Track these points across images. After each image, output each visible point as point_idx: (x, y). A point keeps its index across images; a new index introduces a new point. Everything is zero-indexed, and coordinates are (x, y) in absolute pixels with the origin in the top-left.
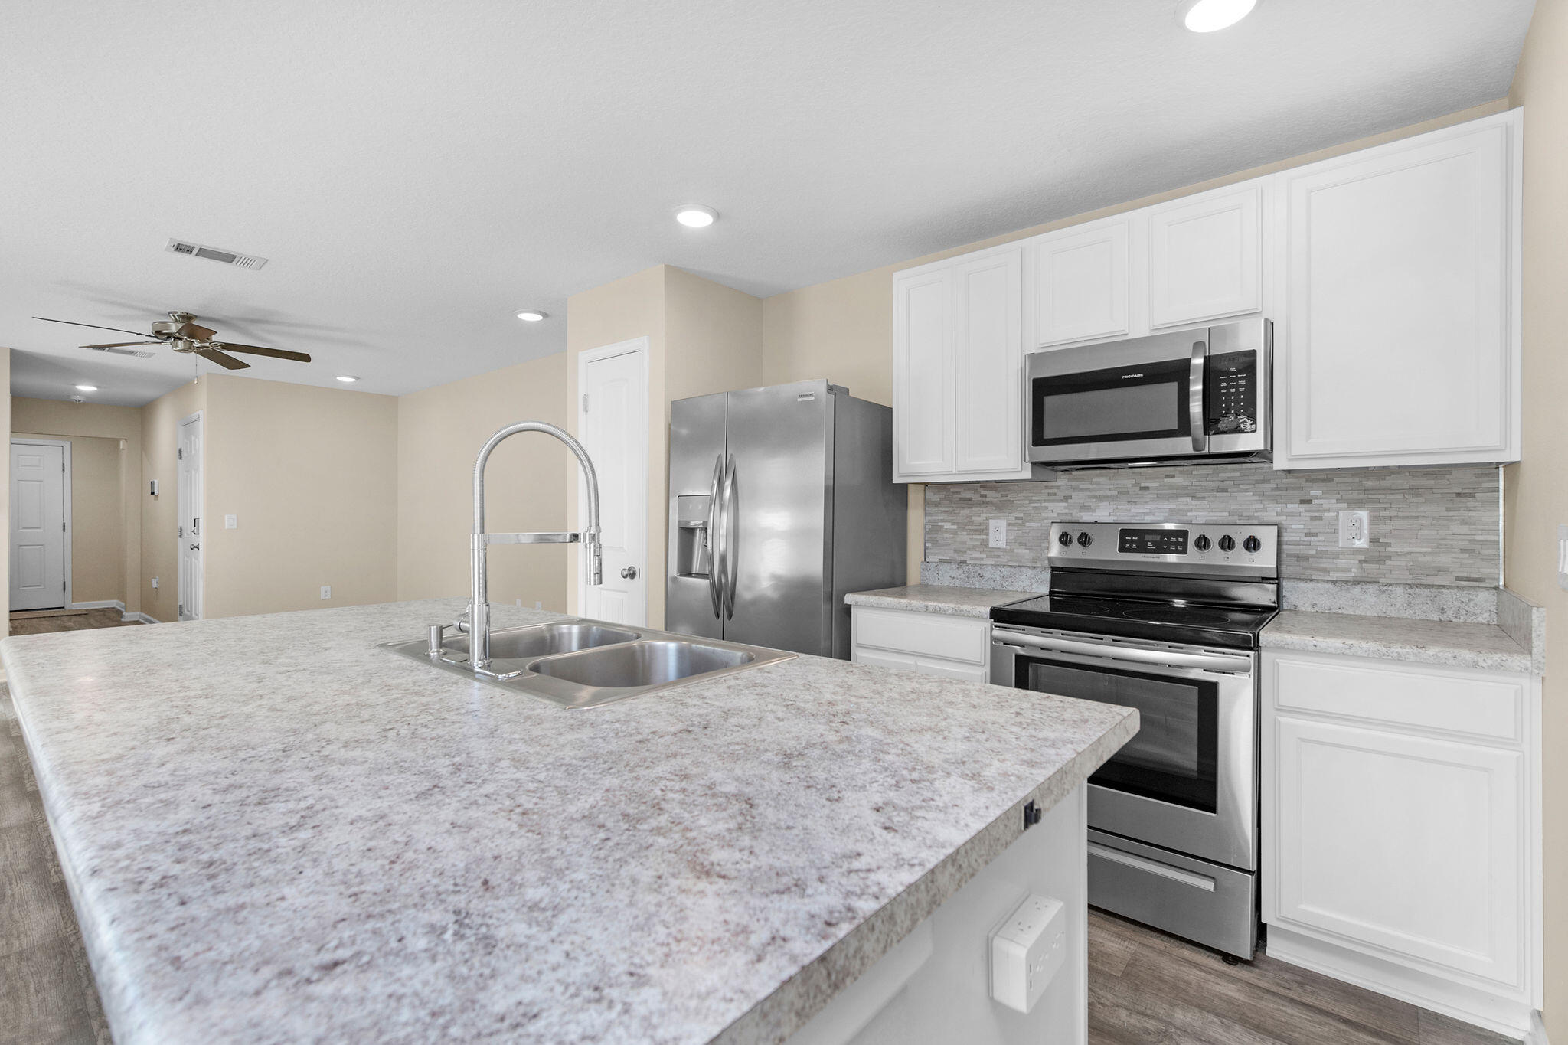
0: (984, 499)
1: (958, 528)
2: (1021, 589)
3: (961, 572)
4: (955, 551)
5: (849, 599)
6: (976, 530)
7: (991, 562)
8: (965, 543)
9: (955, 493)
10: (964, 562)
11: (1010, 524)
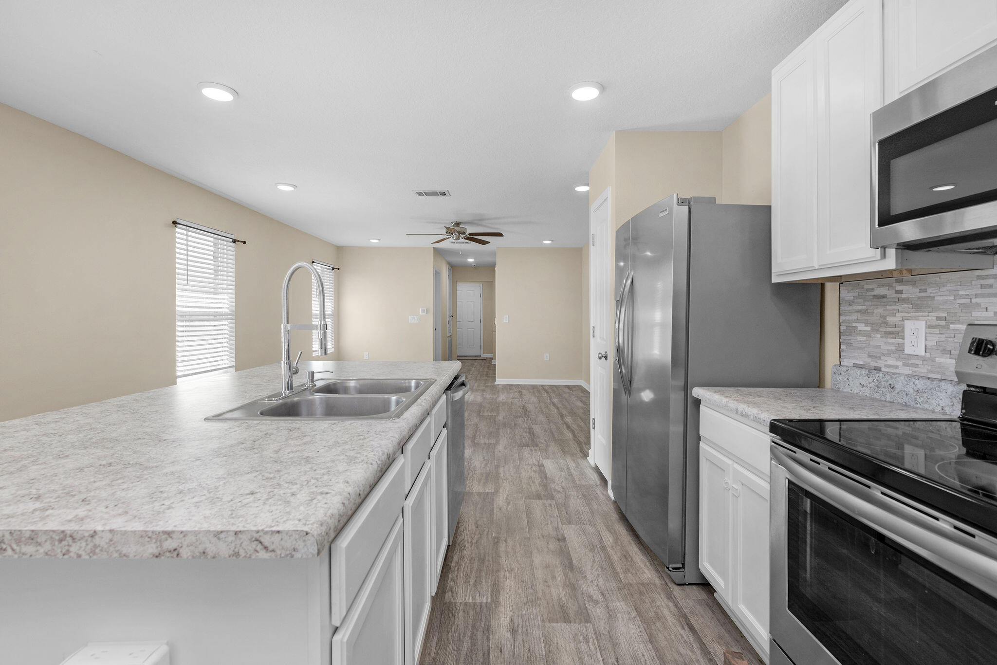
0: (899, 296)
1: (873, 329)
2: (939, 408)
3: (871, 380)
4: (870, 356)
5: (697, 392)
6: (890, 333)
7: (907, 371)
8: (879, 347)
9: (868, 290)
10: (878, 369)
11: (930, 327)
